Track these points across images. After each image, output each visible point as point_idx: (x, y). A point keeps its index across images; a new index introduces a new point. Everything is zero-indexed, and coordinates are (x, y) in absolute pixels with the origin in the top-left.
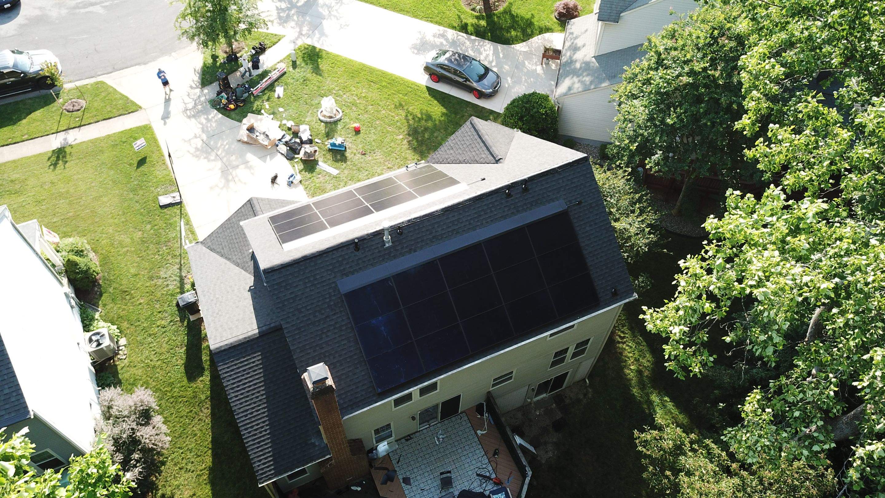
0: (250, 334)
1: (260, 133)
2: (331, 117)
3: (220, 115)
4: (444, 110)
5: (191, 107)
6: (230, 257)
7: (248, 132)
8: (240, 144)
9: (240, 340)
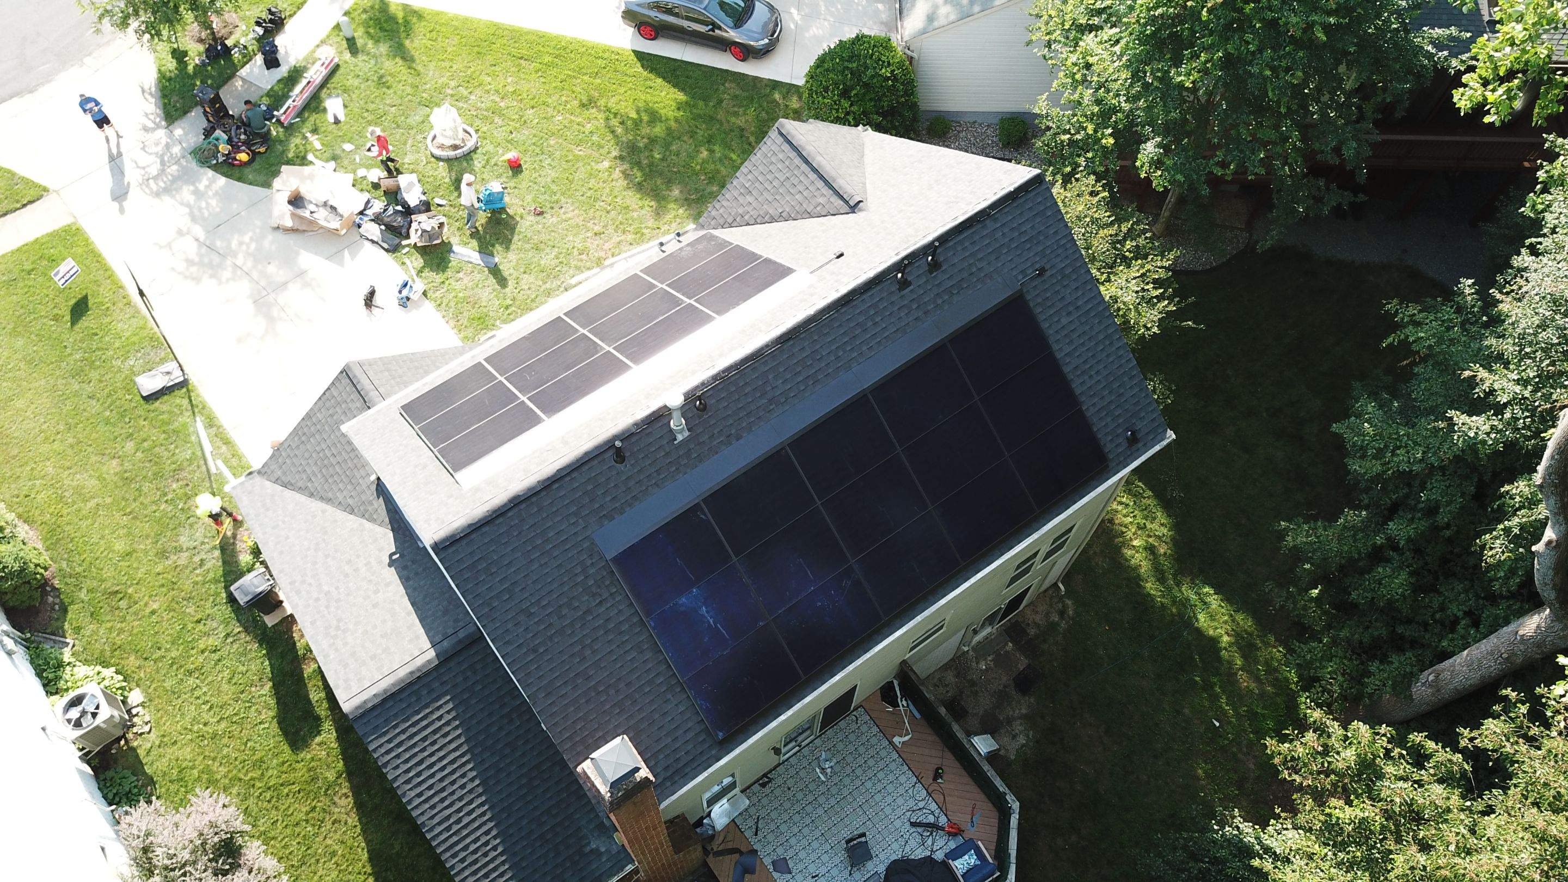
0: (419, 662)
1: (317, 205)
2: (455, 147)
3: (222, 180)
4: (681, 97)
5: (155, 173)
6: (330, 495)
7: (291, 208)
8: (280, 236)
9: (402, 680)
